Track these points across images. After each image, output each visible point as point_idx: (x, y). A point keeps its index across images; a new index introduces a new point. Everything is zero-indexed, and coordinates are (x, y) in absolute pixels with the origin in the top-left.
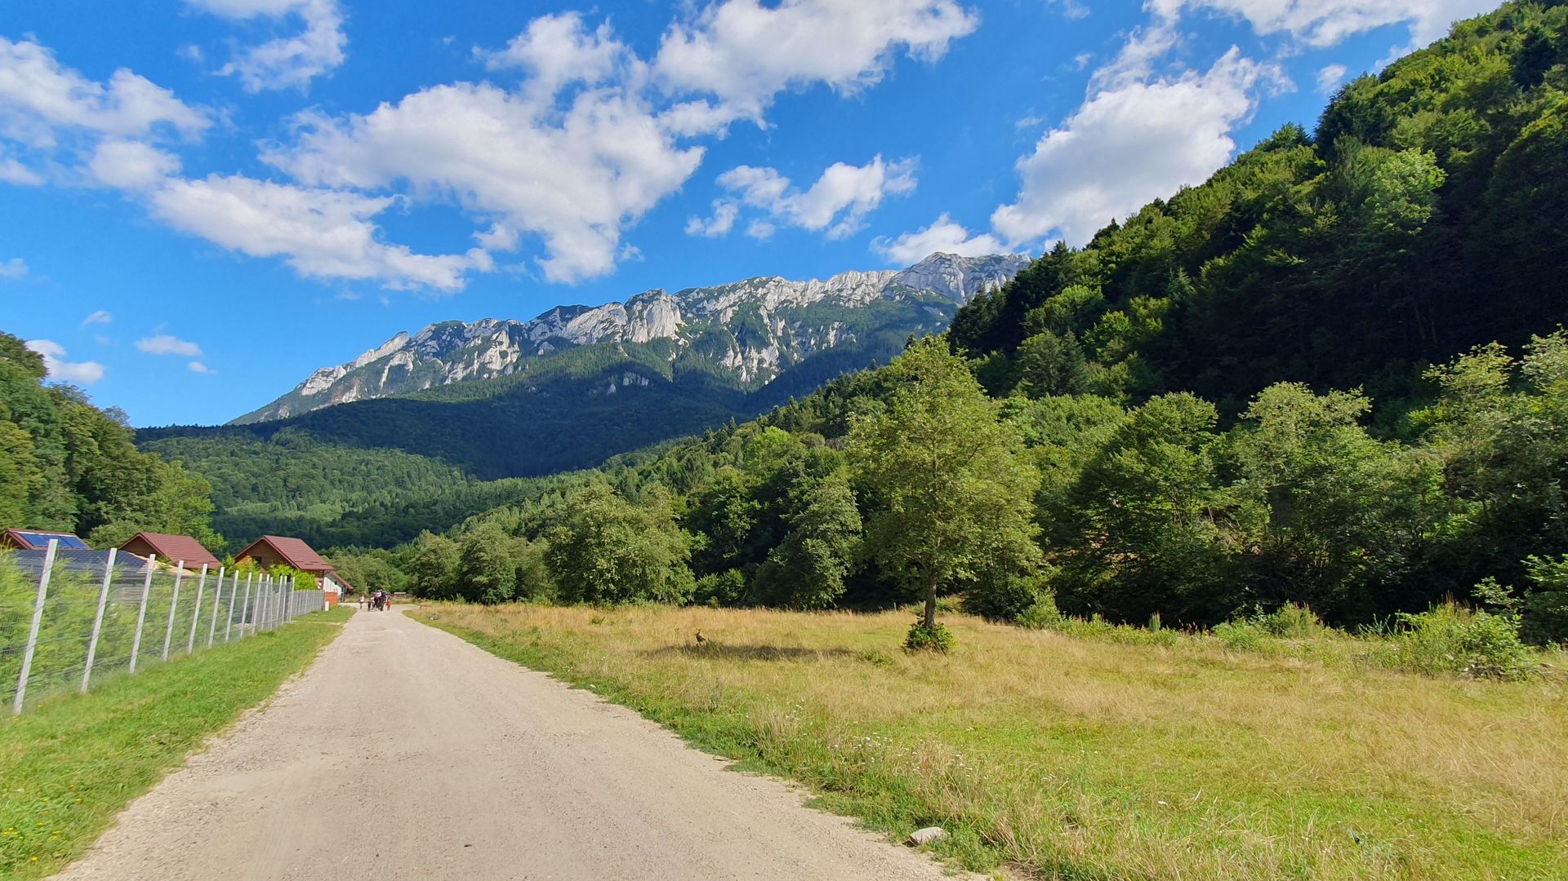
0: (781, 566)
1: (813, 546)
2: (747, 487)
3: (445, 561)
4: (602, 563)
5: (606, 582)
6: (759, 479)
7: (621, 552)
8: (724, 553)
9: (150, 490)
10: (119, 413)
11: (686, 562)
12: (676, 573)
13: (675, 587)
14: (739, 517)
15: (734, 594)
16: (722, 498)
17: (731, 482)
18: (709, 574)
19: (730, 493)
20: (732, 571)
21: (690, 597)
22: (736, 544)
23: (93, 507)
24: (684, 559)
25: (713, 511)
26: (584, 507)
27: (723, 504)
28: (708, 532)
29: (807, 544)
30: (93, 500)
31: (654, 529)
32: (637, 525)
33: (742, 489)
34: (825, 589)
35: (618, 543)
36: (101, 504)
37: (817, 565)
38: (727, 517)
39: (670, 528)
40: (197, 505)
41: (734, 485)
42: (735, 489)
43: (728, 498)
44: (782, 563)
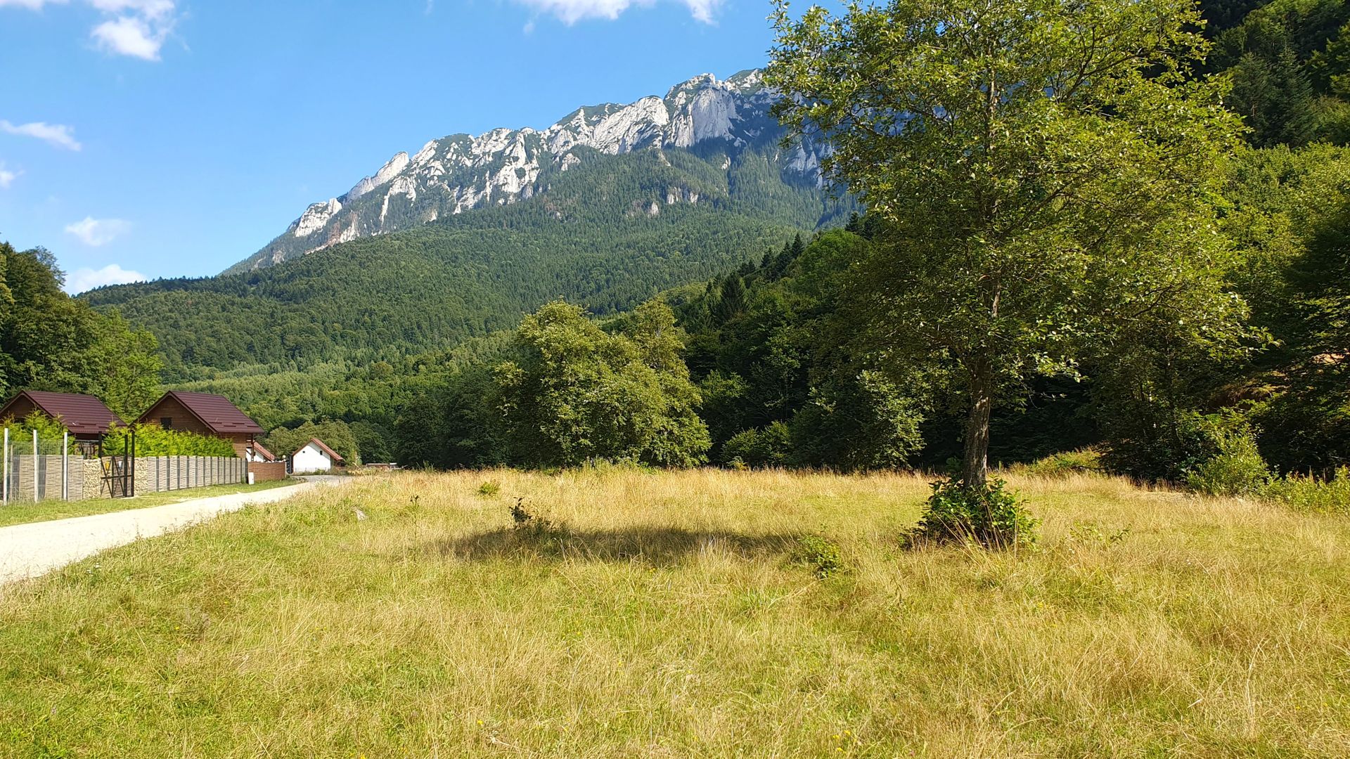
0: (826, 412)
1: (870, 381)
2: (795, 312)
3: (428, 422)
4: (566, 412)
5: (575, 438)
6: (814, 300)
7: (591, 395)
8: (766, 400)
9: (82, 346)
10: (46, 255)
11: (696, 409)
12: (681, 425)
13: (680, 444)
14: (785, 351)
15: (778, 454)
16: (763, 327)
17: (775, 306)
18: (747, 429)
19: (774, 320)
20: (776, 424)
21: (704, 458)
22: (783, 388)
23: (21, 367)
24: (693, 406)
25: (751, 346)
26: (537, 334)
27: (765, 336)
28: (746, 375)
29: (863, 379)
30: (20, 360)
31: (637, 364)
32: (614, 357)
33: (790, 314)
35: (587, 384)
36: (30, 363)
37: (878, 409)
38: (769, 353)
39: (672, 364)
40: (142, 362)
41: (779, 309)
42: (780, 314)
43: (770, 328)
44: (828, 408)
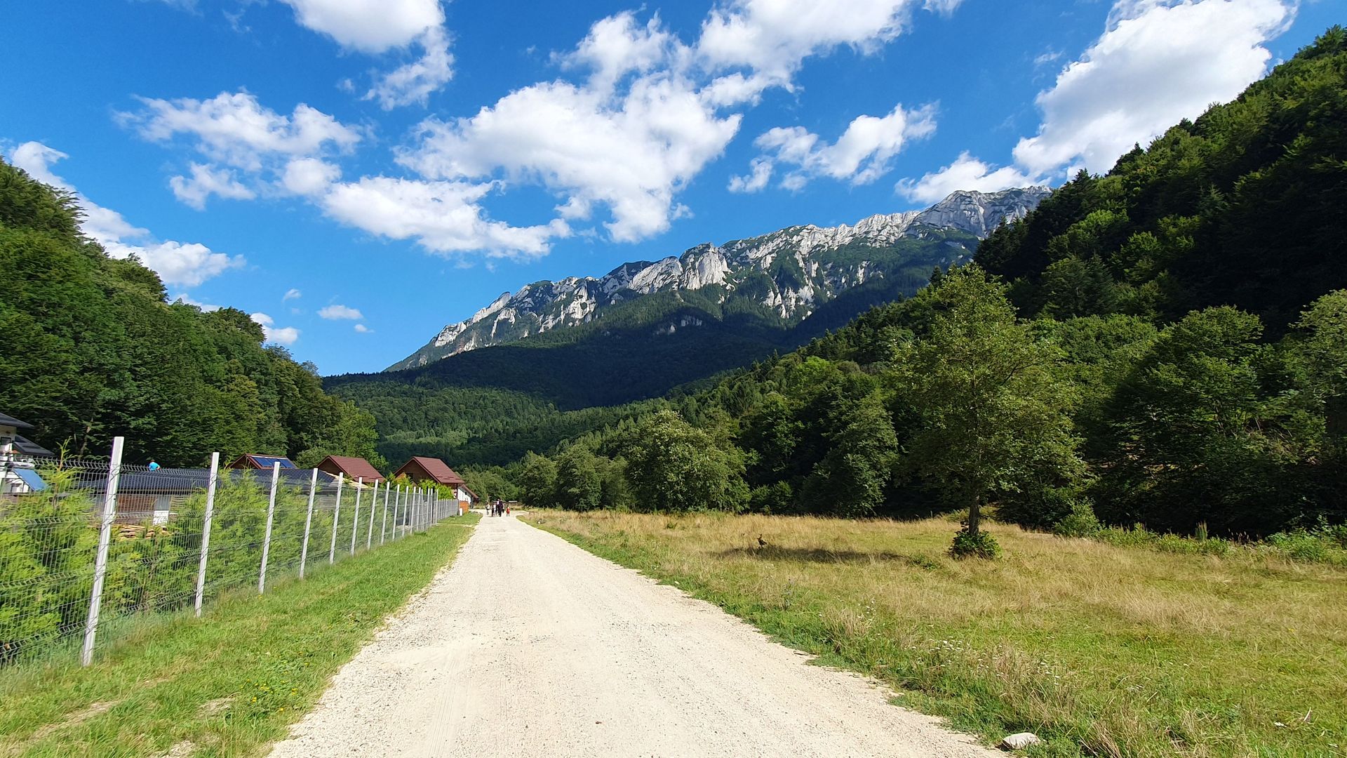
0: (825, 478)
1: (853, 461)
2: (792, 410)
3: (546, 475)
4: (672, 477)
5: (675, 493)
6: (802, 403)
7: (687, 467)
8: (774, 467)
9: (334, 424)
10: (312, 366)
11: (742, 475)
12: (734, 485)
13: (733, 497)
14: (786, 436)
15: (783, 503)
16: (770, 420)
17: (777, 406)
18: (762, 486)
19: (777, 415)
20: (781, 483)
21: (747, 506)
22: (784, 459)
23: (297, 436)
24: (740, 473)
25: (763, 431)
26: (654, 430)
27: (772, 425)
28: (760, 451)
29: (848, 459)
30: (297, 432)
31: (712, 448)
32: (697, 443)
33: (787, 411)
34: (865, 498)
35: (684, 460)
36: (303, 434)
37: (857, 477)
38: (775, 436)
39: (727, 447)
40: (366, 434)
41: (780, 408)
42: (781, 411)
43: (775, 420)
44: (825, 476)
